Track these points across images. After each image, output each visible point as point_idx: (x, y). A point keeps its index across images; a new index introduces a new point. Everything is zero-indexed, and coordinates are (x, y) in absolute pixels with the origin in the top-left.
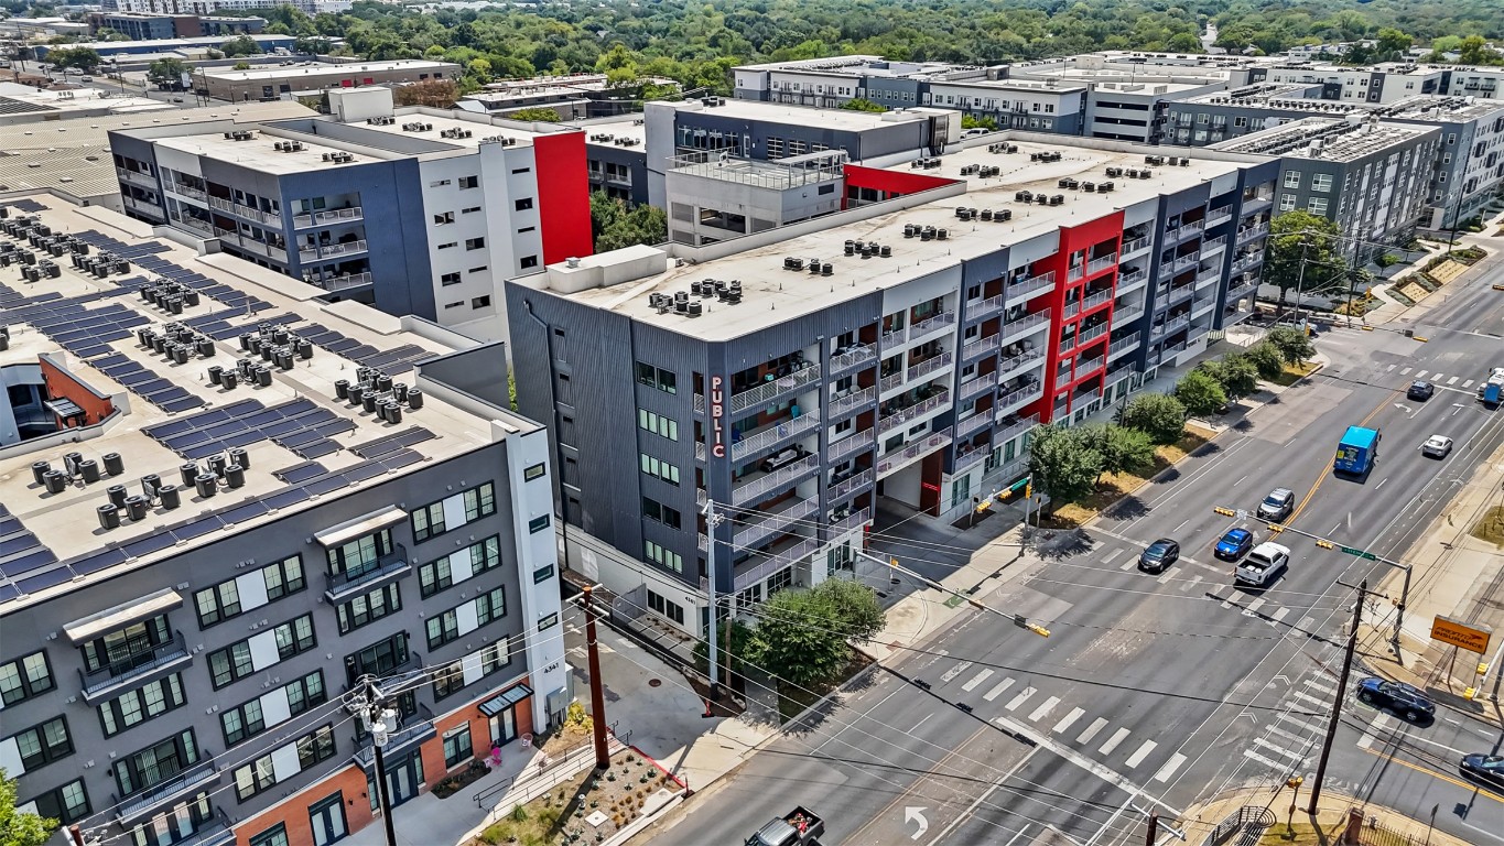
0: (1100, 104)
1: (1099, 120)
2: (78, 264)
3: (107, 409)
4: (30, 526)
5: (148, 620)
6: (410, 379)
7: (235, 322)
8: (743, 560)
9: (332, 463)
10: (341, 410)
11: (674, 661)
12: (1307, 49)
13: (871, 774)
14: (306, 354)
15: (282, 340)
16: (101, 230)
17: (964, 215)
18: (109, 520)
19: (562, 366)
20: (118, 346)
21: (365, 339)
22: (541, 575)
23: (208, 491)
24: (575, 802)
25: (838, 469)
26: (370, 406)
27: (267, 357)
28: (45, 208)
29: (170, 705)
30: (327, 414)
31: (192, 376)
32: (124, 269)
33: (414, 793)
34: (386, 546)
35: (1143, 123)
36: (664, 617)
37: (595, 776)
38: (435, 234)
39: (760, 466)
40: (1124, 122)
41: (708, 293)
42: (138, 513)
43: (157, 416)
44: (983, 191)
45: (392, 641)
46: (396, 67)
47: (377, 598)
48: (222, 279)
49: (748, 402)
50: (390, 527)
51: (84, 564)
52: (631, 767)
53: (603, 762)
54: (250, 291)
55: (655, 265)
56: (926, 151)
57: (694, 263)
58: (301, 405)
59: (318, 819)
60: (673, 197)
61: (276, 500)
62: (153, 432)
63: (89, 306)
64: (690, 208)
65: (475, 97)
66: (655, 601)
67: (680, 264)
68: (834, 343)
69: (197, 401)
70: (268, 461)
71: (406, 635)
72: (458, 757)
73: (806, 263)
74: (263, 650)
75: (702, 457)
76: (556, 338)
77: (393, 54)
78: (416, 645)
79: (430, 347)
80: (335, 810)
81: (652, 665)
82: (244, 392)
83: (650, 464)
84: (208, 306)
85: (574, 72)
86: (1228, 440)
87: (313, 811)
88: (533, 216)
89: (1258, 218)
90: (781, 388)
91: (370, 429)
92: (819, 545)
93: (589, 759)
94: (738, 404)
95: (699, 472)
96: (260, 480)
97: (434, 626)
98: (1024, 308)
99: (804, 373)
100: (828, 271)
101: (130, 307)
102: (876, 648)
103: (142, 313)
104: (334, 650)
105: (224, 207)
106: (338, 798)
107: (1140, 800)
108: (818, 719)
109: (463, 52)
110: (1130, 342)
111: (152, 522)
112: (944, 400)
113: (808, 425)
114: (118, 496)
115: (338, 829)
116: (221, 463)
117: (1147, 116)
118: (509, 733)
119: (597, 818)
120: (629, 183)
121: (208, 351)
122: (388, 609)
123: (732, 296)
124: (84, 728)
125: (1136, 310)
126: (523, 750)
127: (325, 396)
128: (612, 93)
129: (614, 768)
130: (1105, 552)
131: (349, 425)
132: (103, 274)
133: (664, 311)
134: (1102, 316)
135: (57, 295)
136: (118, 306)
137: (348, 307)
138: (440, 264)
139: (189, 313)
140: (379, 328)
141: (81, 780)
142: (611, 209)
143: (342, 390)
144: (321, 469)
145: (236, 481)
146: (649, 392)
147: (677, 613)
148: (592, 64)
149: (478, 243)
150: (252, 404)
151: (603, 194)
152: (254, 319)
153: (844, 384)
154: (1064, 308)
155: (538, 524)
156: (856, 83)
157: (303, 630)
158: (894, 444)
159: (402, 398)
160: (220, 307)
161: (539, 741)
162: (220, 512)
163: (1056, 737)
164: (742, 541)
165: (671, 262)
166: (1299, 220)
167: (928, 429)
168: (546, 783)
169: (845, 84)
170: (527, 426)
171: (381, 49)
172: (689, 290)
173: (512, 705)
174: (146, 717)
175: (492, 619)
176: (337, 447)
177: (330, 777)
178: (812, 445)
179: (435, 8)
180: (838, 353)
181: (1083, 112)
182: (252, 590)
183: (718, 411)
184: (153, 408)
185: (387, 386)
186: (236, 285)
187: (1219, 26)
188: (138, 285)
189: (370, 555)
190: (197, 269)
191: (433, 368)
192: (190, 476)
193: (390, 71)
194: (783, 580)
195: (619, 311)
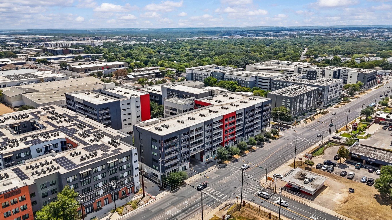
0: (259, 79)
1: (259, 82)
2: (65, 120)
3: (77, 146)
4: (72, 161)
5: (87, 172)
6: (118, 141)
7: (92, 131)
8: (167, 168)
9: (108, 153)
10: (109, 145)
11: (156, 183)
12: (322, 58)
13: (181, 198)
14: (103, 137)
15: (99, 134)
16: (67, 113)
17: (210, 111)
18: (82, 160)
19: (141, 138)
20: (75, 135)
21: (112, 134)
22: (136, 169)
23: (93, 157)
24: (140, 201)
25: (184, 154)
26: (113, 145)
27: (98, 137)
28: (55, 108)
29: (89, 183)
30: (107, 146)
31: (87, 140)
32: (73, 121)
33: (117, 199)
34: (116, 164)
35: (268, 83)
36: (156, 177)
37: (143, 197)
38: (122, 113)
39: (170, 153)
40: (264, 82)
41: (164, 127)
42: (85, 159)
43: (84, 146)
44: (217, 106)
45: (115, 177)
46: (114, 64)
47: (114, 171)
48: (89, 123)
49: (167, 144)
50: (116, 161)
51: (80, 165)
52: (148, 196)
53: (144, 196)
54: (93, 125)
55: (157, 122)
56: (211, 96)
57: (163, 121)
58: (103, 145)
59: (105, 201)
60: (165, 105)
61: (102, 158)
62: (84, 148)
63: (69, 128)
64: (168, 107)
65: (131, 74)
66: (154, 174)
67: (161, 121)
68: (182, 135)
69: (89, 144)
70: (100, 153)
71: (117, 176)
72: (124, 194)
73: (181, 121)
74: (100, 177)
75: (160, 152)
76: (140, 134)
77: (113, 60)
78: (119, 178)
79: (121, 135)
80: (107, 200)
81: (153, 184)
82: (95, 143)
83: (153, 153)
84: (87, 128)
85: (153, 66)
86: (258, 149)
87: (104, 199)
88: (140, 109)
89: (269, 109)
90: (173, 142)
91: (113, 148)
92: (180, 166)
93: (142, 195)
94: (166, 144)
95: (160, 155)
96: (99, 155)
97: (121, 175)
98: (219, 127)
99: (177, 139)
100: (183, 123)
101: (75, 128)
102: (187, 181)
103: (77, 129)
104: (108, 177)
105: (86, 108)
106: (107, 198)
107: (219, 201)
108: (176, 191)
109: (129, 59)
110: (241, 132)
111: (86, 160)
112: (203, 143)
113: (177, 147)
114: (82, 157)
115: (107, 203)
116: (94, 153)
117: (268, 81)
118: (131, 192)
119: (142, 202)
120: (158, 100)
121: (89, 136)
122: (115, 172)
123: (167, 127)
124: (80, 185)
125: (241, 127)
126: (133, 194)
127: (106, 143)
128: (160, 72)
129: (145, 197)
130: (228, 168)
131: (110, 148)
132: (69, 122)
133: (156, 130)
134: (233, 128)
135: (63, 126)
136: (73, 128)
137: (109, 128)
138: (123, 118)
139: (84, 129)
140: (114, 132)
141: (79, 191)
142: (155, 105)
143: (109, 142)
144: (107, 154)
145: (96, 155)
146: (153, 142)
147: (157, 176)
148: (157, 63)
149: (130, 114)
150: (96, 145)
151: (153, 102)
152: (95, 131)
153: (184, 140)
154: (225, 128)
155: (136, 162)
156: (210, 73)
157: (105, 175)
158: (194, 150)
159: (117, 144)
160: (89, 128)
161: (135, 193)
162: (90, 161)
163: (210, 193)
164: (166, 165)
165: (160, 121)
166: (282, 107)
167: (201, 147)
168: (136, 198)
169: (208, 73)
170: (135, 148)
171: (110, 59)
172: (161, 126)
173: (131, 187)
174: (86, 184)
175: (129, 175)
176: (109, 151)
177: (107, 195)
178: (179, 150)
179: (123, 44)
180: (183, 136)
181: (256, 80)
182: (99, 169)
183: (162, 145)
184: (83, 145)
185: (115, 142)
186: (91, 124)
187: (308, 48)
188: (75, 124)
189: (113, 165)
190: (84, 121)
191: (122, 139)
192: (90, 155)
193: (112, 65)
194: (175, 171)
195: (149, 130)
